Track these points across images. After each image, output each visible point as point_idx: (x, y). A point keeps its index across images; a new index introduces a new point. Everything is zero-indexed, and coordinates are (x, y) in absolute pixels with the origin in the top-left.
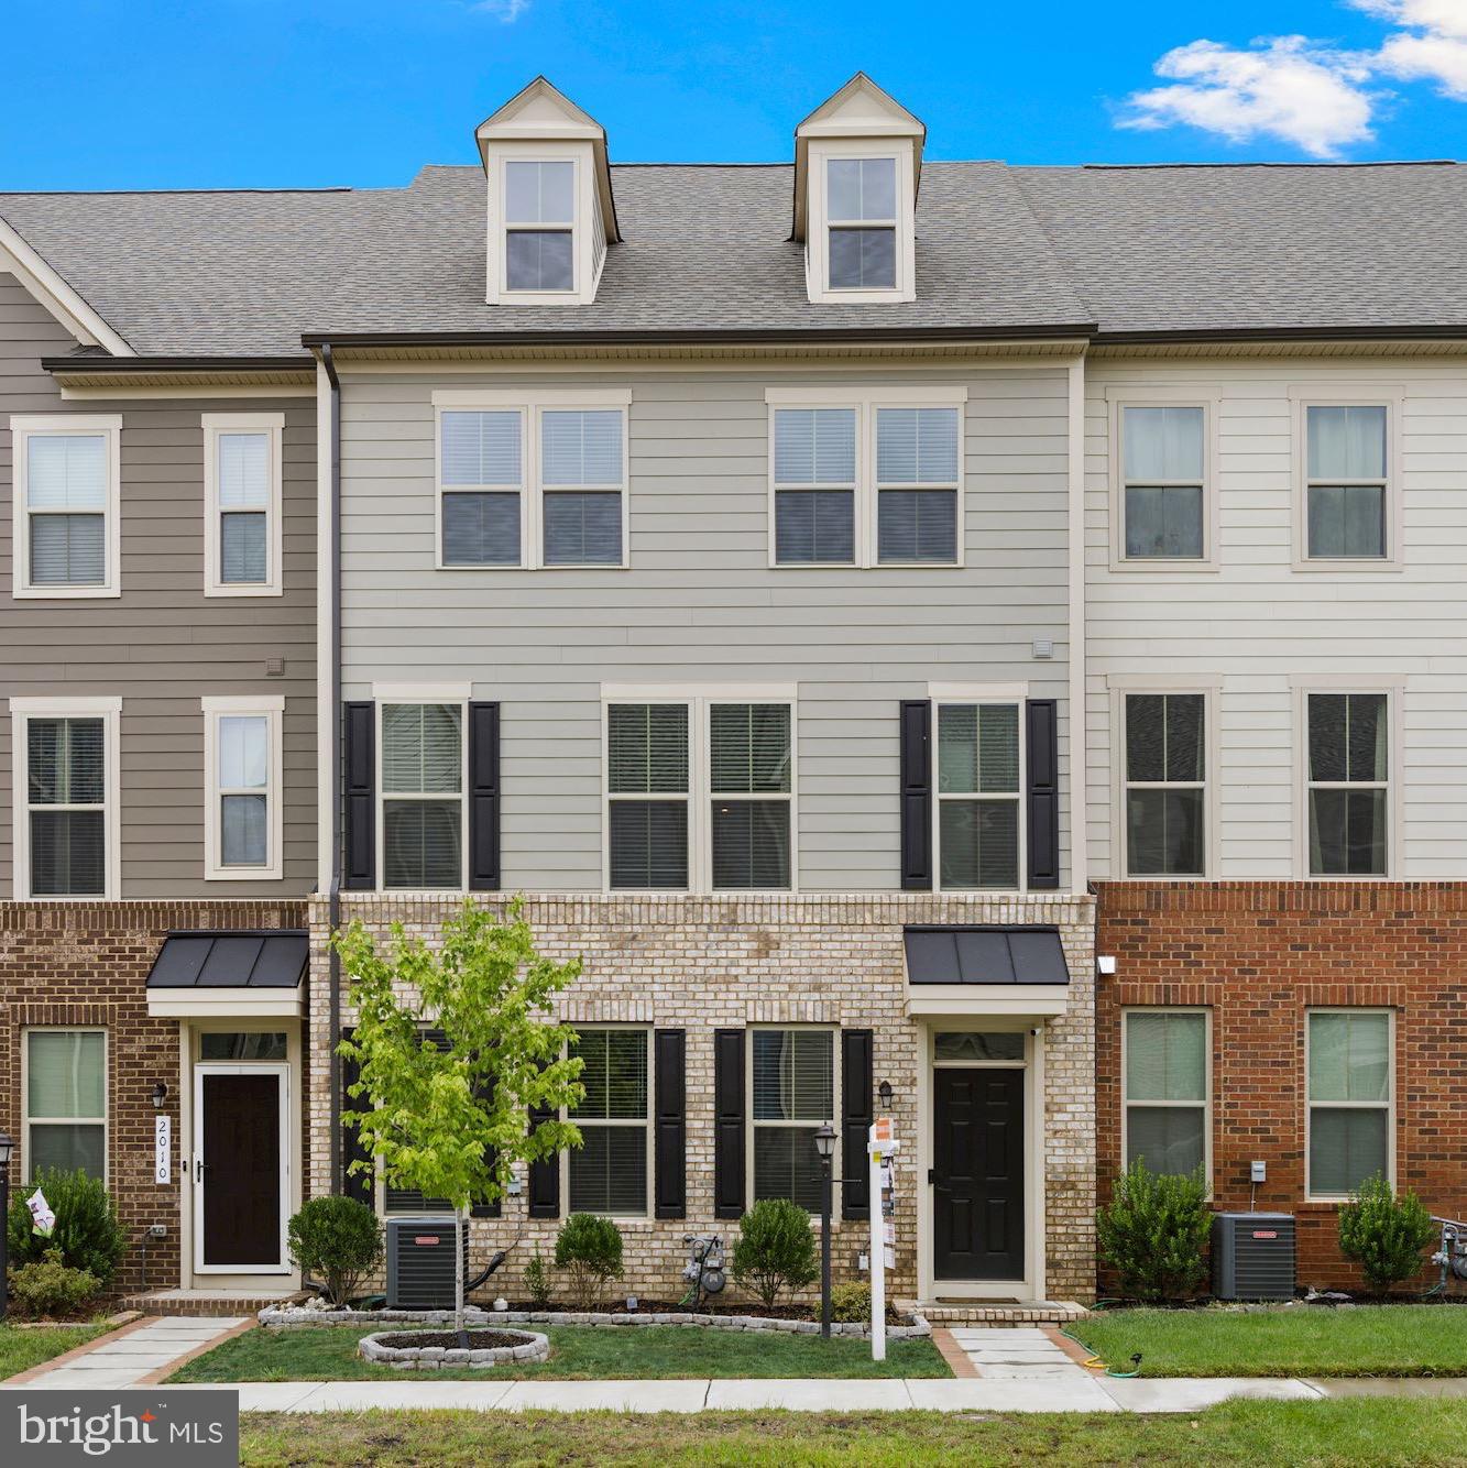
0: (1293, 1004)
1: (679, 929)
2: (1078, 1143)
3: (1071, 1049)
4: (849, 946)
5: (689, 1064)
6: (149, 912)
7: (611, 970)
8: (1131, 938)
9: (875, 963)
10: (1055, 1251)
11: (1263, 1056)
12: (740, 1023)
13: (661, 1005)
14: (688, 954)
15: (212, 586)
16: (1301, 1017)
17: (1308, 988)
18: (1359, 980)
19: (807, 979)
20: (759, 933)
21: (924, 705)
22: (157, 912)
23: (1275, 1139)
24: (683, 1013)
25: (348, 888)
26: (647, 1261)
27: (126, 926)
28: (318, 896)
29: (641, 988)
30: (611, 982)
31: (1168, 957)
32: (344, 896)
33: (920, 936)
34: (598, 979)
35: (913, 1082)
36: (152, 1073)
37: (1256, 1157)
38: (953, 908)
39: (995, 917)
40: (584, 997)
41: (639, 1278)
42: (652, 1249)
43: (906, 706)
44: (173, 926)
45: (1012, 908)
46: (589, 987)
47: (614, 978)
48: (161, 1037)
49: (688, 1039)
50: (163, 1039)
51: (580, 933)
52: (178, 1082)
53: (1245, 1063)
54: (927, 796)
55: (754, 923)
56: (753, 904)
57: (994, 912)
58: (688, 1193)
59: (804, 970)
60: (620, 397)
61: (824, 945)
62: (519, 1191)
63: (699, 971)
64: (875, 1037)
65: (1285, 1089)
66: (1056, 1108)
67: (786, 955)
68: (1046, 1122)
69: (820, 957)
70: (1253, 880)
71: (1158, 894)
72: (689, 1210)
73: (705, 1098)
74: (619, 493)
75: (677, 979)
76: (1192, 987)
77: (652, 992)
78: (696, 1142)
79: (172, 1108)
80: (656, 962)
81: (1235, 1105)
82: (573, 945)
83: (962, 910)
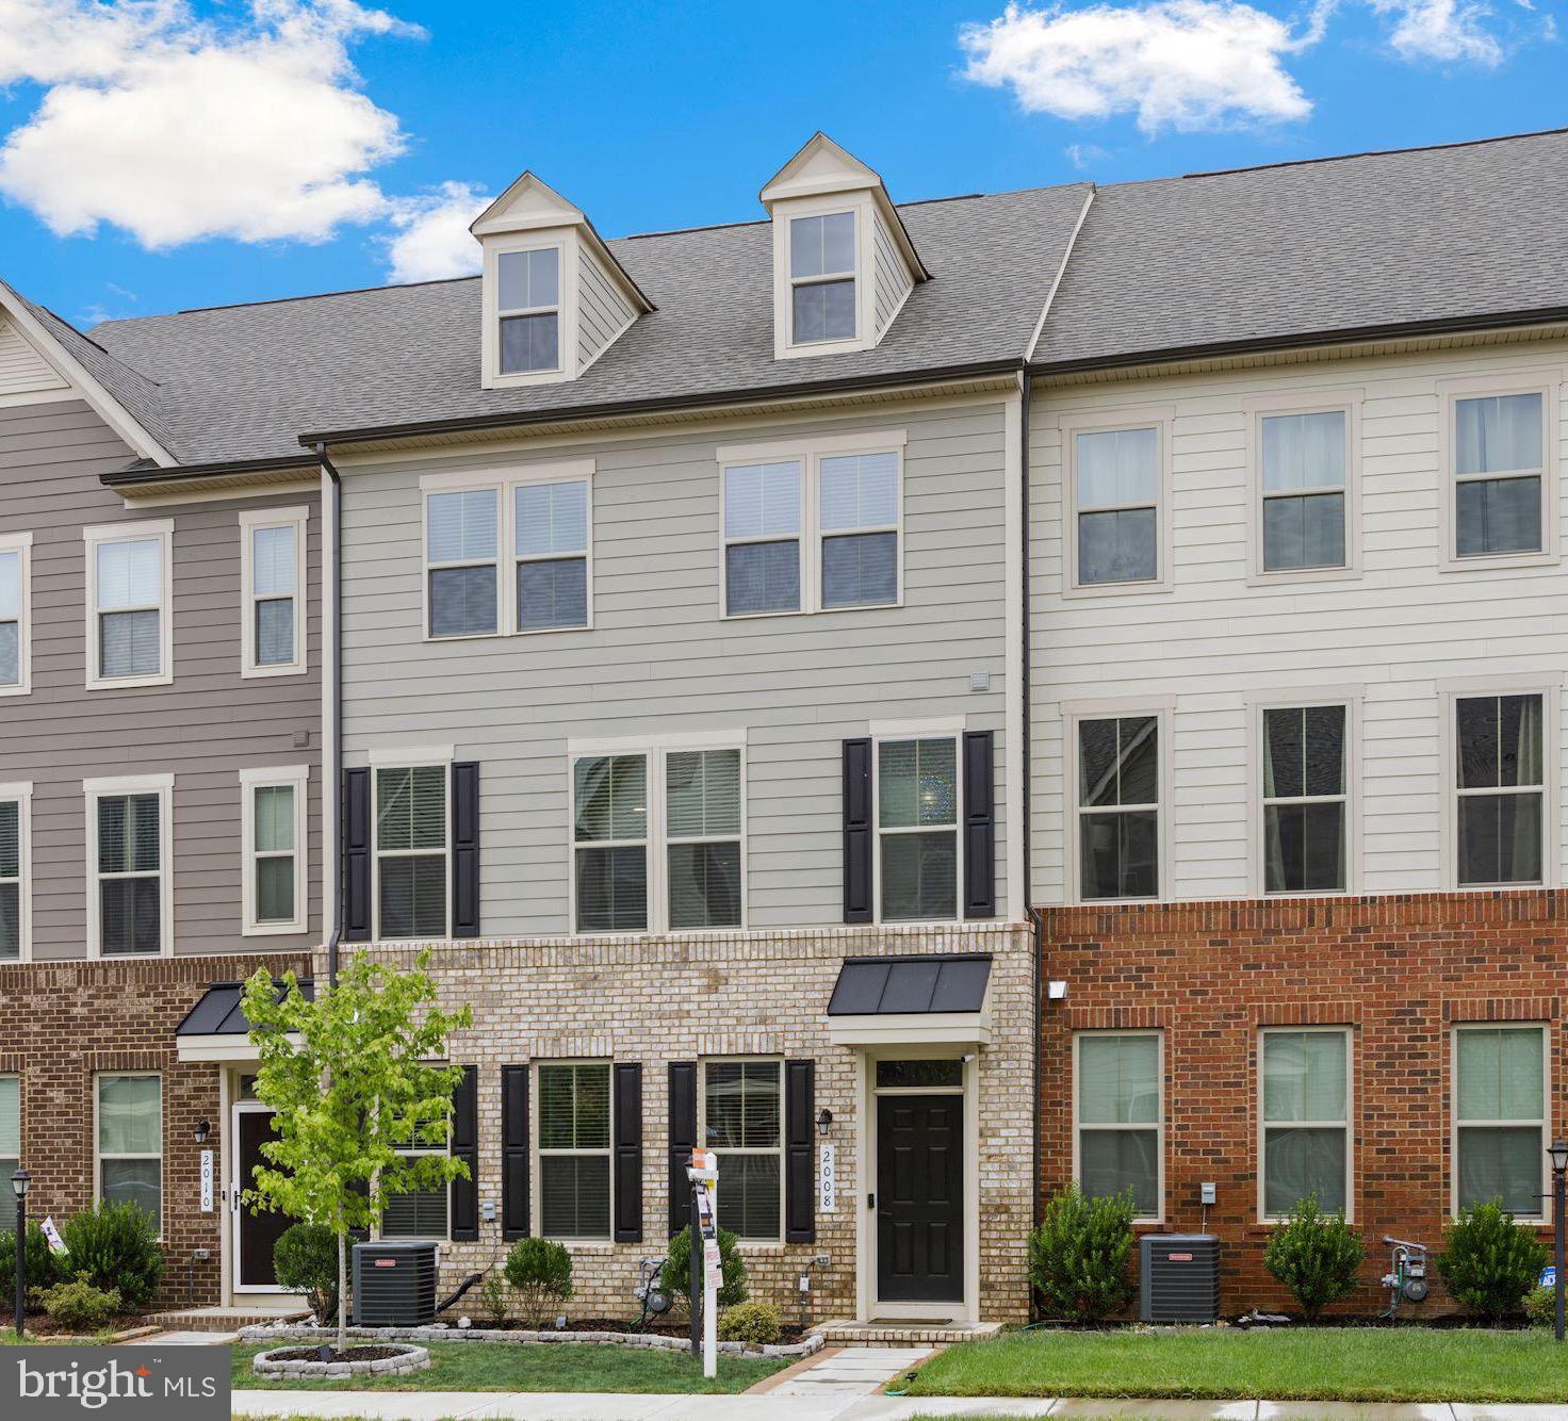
0: (1245, 1024)
1: (636, 968)
2: (1012, 1167)
3: (1004, 1074)
4: (793, 979)
5: (645, 1096)
6: (195, 966)
7: (574, 1009)
8: (1082, 963)
9: (817, 995)
10: (989, 1273)
11: (1215, 1077)
12: (691, 1056)
13: (620, 1041)
14: (645, 991)
15: (248, 668)
16: (1254, 1037)
17: (1260, 1007)
18: (1313, 998)
19: (753, 1012)
20: (709, 970)
21: (865, 743)
22: (201, 966)
23: (1226, 1161)
24: (641, 1047)
25: (348, 940)
26: (608, 1283)
27: (176, 980)
28: (320, 948)
29: (602, 1025)
30: (575, 1020)
31: (1120, 980)
32: (344, 947)
33: (858, 968)
34: (563, 1017)
35: (853, 1110)
36: (198, 1112)
37: (1207, 1179)
38: (891, 940)
39: (931, 947)
40: (552, 1035)
41: (600, 1299)
42: (613, 1271)
43: (848, 745)
44: (214, 980)
45: (947, 937)
46: (556, 1025)
47: (578, 1016)
48: (205, 1080)
49: (645, 1072)
50: (206, 1081)
51: (547, 975)
52: (218, 1119)
53: (1196, 1085)
54: (868, 831)
55: (704, 961)
56: (704, 942)
57: (929, 942)
58: (645, 1218)
59: (750, 1004)
60: (583, 468)
61: (769, 980)
62: (493, 1217)
63: (654, 1007)
64: (817, 1067)
65: (1237, 1110)
66: (989, 1133)
67: (735, 989)
68: (980, 1146)
69: (766, 991)
70: (1204, 900)
71: (1109, 917)
72: (646, 1234)
73: (660, 1128)
74: (584, 558)
75: (634, 1015)
76: (1143, 1010)
77: (612, 1029)
78: (652, 1170)
79: (213, 1143)
80: (616, 1000)
81: (1186, 1127)
82: (542, 986)
83: (899, 941)
